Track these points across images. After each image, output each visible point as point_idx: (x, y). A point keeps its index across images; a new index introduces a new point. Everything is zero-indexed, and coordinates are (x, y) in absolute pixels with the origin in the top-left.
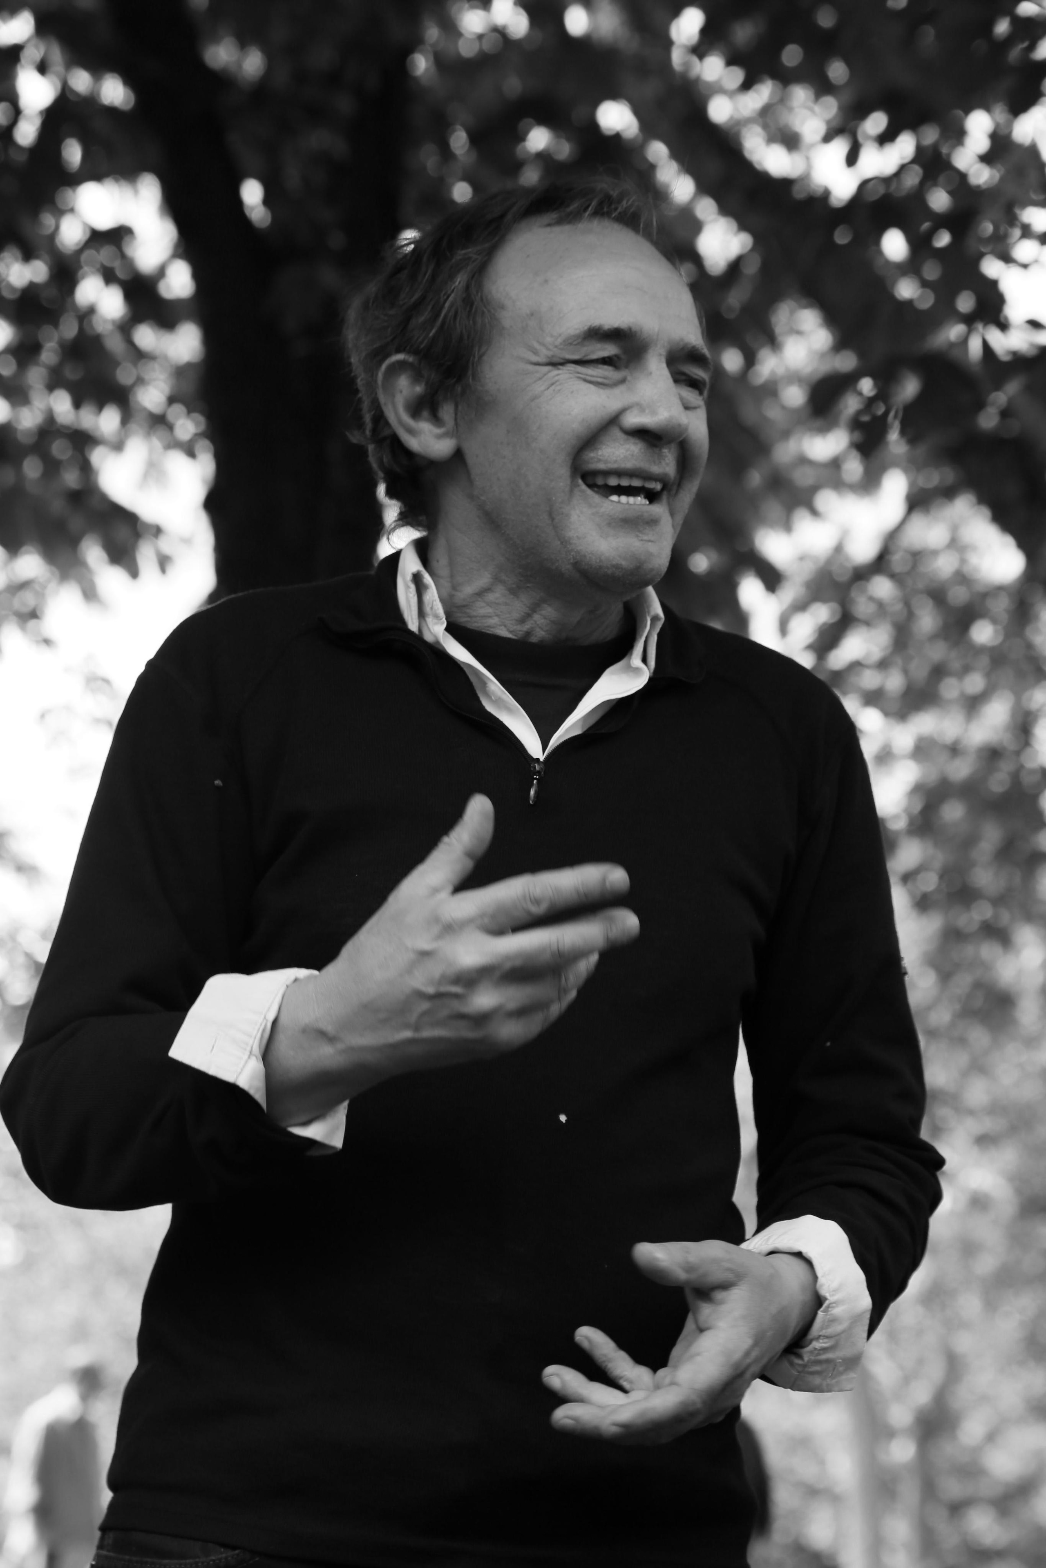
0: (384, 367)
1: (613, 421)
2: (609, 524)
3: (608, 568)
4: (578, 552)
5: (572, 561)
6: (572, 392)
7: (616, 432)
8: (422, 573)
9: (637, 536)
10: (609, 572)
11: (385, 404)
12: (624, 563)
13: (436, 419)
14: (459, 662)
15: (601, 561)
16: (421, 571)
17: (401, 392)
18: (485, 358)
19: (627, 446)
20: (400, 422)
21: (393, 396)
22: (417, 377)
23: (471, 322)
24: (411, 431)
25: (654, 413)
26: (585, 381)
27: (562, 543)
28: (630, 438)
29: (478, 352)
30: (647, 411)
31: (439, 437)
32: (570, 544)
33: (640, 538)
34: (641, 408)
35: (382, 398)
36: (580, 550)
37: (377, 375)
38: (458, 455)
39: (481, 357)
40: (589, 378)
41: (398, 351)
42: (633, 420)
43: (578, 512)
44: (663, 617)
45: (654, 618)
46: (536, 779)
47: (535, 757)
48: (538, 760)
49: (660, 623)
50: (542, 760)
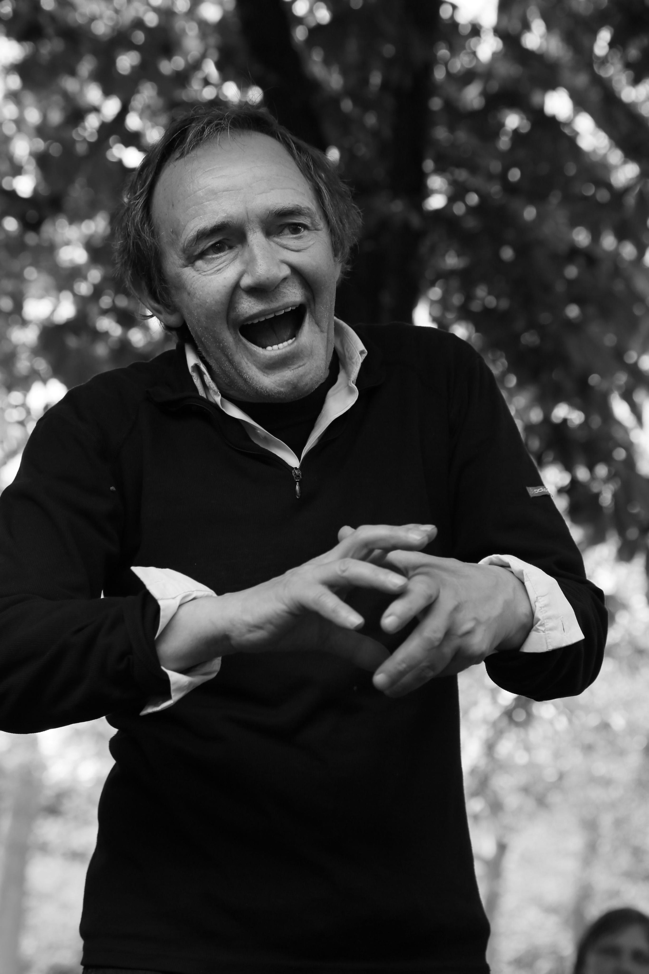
8: (199, 365)
19: (249, 301)
44: (366, 351)
45: (362, 353)
46: (297, 481)
47: (294, 467)
48: (296, 468)
49: (365, 355)
50: (298, 468)
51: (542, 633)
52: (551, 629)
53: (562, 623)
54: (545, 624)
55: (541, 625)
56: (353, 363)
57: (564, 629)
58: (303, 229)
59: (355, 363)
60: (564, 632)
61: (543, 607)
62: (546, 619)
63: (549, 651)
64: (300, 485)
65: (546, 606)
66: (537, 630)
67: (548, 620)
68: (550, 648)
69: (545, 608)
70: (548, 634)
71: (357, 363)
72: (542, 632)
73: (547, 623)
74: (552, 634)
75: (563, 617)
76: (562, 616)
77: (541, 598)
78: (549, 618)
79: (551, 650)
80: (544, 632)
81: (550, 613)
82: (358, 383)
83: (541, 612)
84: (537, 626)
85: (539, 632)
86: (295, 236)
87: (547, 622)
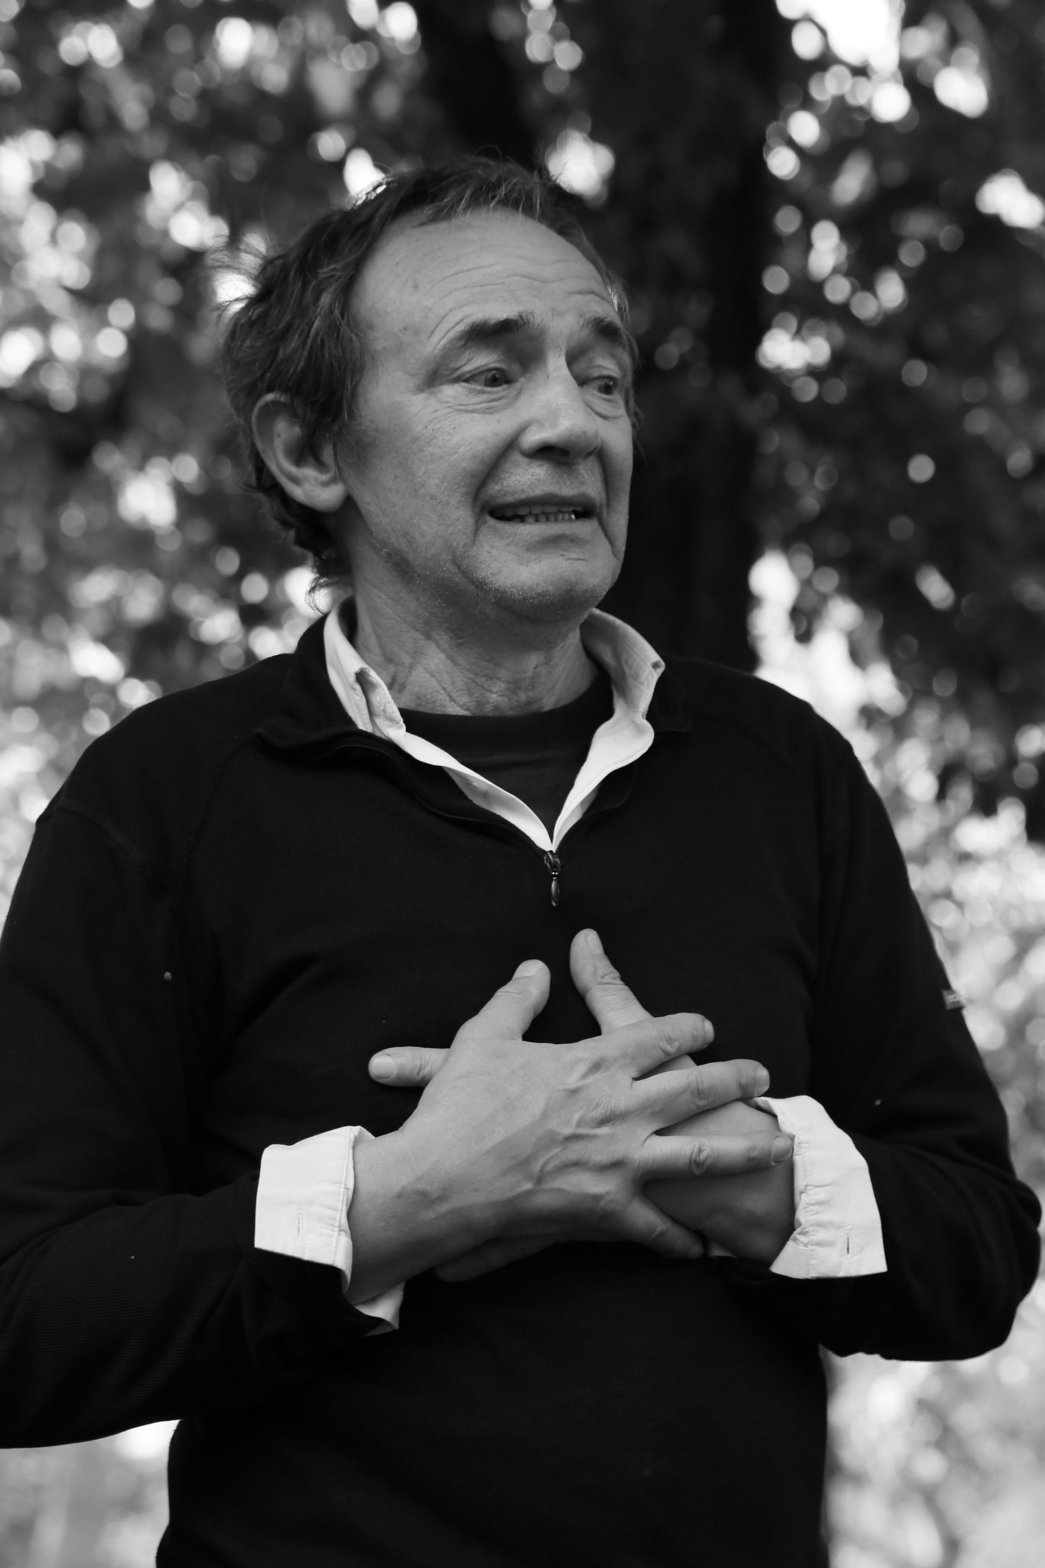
0: (256, 410)
1: (510, 446)
2: (528, 550)
3: (533, 598)
4: (497, 590)
5: (493, 600)
6: (454, 428)
7: (517, 457)
8: (365, 670)
9: (562, 555)
10: (535, 601)
11: (264, 451)
12: (550, 588)
13: (320, 465)
15: (523, 592)
16: (364, 668)
17: (279, 436)
18: (360, 389)
19: (532, 471)
20: (282, 471)
21: (272, 441)
22: (294, 416)
23: (340, 350)
24: (295, 480)
25: (555, 425)
26: (467, 411)
27: (477, 587)
28: (534, 461)
29: (352, 381)
30: (547, 425)
31: (326, 484)
32: (486, 584)
33: (565, 557)
34: (540, 423)
35: (260, 446)
36: (498, 586)
37: (251, 418)
38: (349, 503)
39: (354, 389)
40: (470, 408)
41: (269, 390)
42: (533, 438)
43: (488, 548)
44: (663, 663)
45: (655, 666)
46: (555, 876)
47: (547, 850)
48: (551, 852)
49: (661, 670)
50: (554, 852)
51: (801, 1247)
52: (819, 1244)
53: (848, 1238)
54: (810, 1233)
55: (801, 1233)
56: (641, 683)
57: (848, 1249)
59: (646, 683)
60: (848, 1253)
61: (812, 1205)
62: (812, 1225)
63: (811, 1278)
64: (559, 881)
65: (819, 1203)
66: (796, 1240)
67: (816, 1228)
68: (813, 1274)
69: (816, 1208)
70: (812, 1250)
71: (648, 683)
72: (802, 1245)
73: (814, 1233)
74: (822, 1252)
75: (851, 1229)
76: (850, 1227)
77: (812, 1189)
78: (820, 1225)
79: (814, 1279)
80: (805, 1245)
81: (824, 1217)
82: (651, 716)
83: (807, 1211)
84: (795, 1234)
85: (798, 1244)
87: (813, 1231)
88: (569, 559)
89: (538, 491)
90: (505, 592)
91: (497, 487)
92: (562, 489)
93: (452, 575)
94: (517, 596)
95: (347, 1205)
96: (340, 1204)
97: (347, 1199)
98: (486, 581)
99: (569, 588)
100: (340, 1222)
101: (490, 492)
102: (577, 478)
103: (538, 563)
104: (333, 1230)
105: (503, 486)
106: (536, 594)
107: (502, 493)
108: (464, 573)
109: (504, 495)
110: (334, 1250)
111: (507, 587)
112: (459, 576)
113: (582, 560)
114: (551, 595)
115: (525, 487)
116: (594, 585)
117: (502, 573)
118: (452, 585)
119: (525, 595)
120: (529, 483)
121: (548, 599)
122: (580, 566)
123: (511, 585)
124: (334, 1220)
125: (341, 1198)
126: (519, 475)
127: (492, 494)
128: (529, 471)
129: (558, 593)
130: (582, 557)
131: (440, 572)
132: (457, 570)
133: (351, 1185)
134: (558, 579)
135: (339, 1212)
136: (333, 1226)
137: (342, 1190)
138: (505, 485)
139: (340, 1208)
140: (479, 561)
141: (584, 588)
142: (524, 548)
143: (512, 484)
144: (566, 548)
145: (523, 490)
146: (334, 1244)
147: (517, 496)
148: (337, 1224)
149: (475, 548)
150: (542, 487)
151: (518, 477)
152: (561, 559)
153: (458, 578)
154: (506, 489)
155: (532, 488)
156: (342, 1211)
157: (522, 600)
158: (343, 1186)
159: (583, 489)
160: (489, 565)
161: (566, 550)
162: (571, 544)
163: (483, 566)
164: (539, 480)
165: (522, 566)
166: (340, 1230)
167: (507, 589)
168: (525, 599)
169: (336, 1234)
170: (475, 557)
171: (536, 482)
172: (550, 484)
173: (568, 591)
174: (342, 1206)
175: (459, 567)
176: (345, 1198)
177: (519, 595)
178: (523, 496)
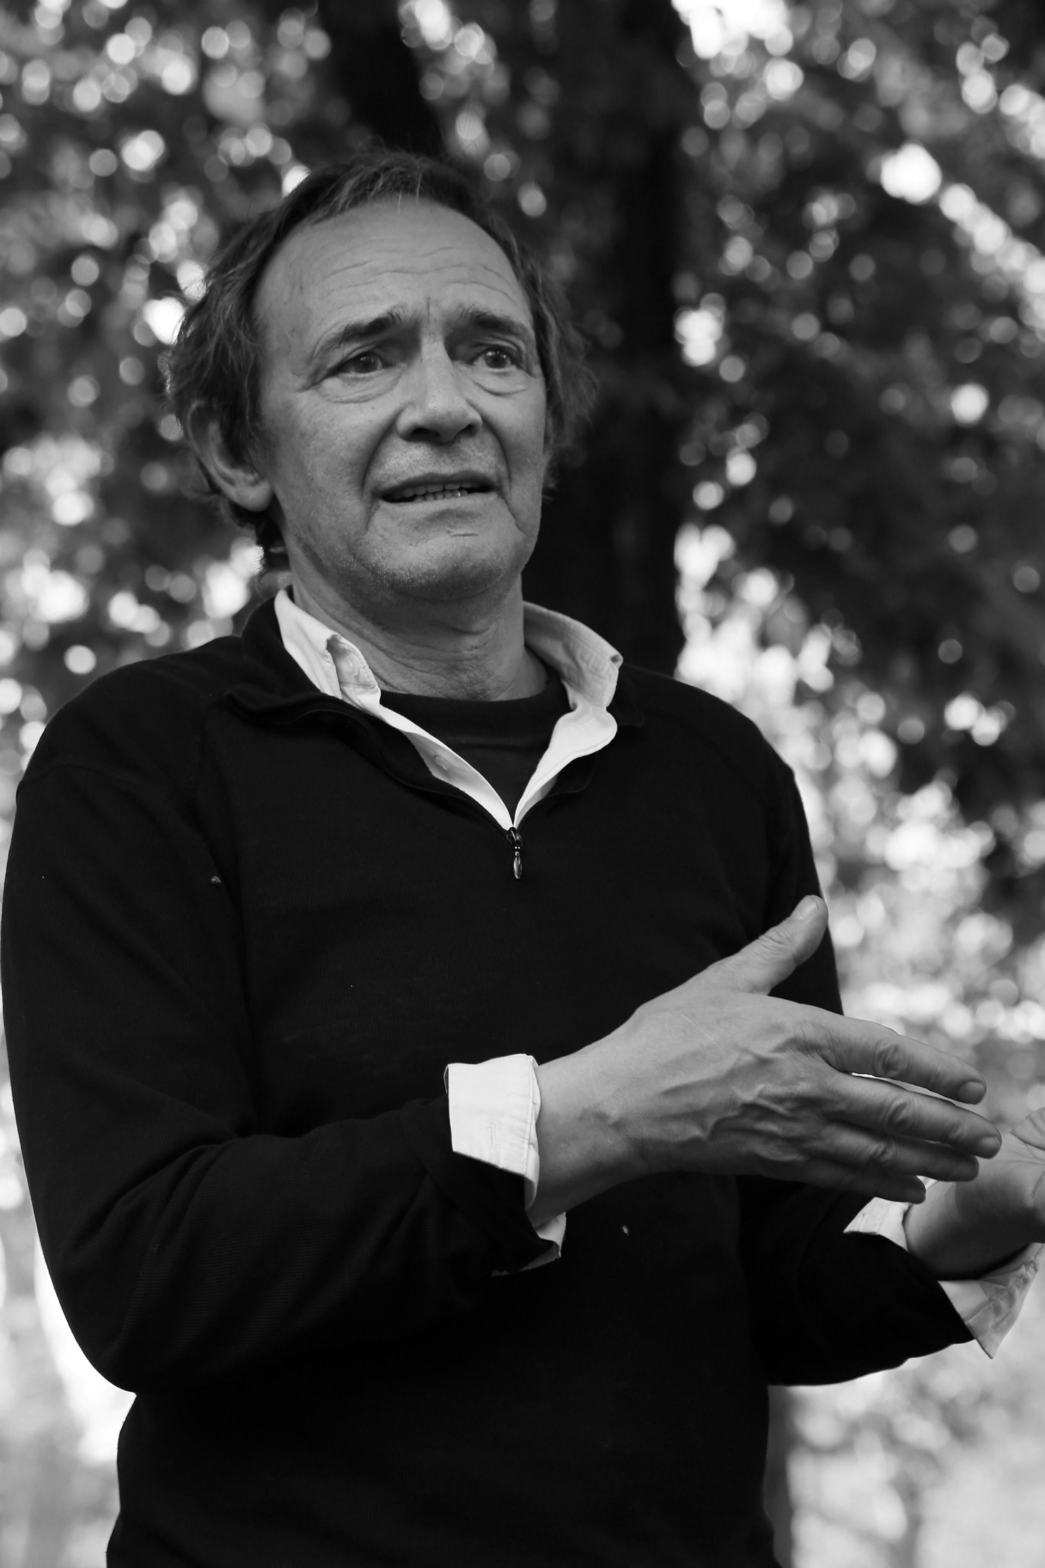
1: (388, 430)
2: (416, 528)
3: (421, 578)
4: (388, 574)
5: (387, 585)
7: (395, 439)
8: (337, 637)
9: (449, 532)
10: (423, 581)
11: (202, 455)
12: (436, 567)
13: (244, 466)
14: (405, 734)
15: (411, 573)
16: (336, 636)
17: (213, 439)
19: (410, 453)
20: (220, 474)
21: (208, 448)
24: (231, 482)
28: (412, 443)
30: (418, 408)
31: (255, 483)
33: (451, 534)
35: (197, 450)
36: (388, 570)
38: (274, 501)
42: (408, 420)
46: (517, 850)
48: (512, 830)
49: (619, 664)
50: (516, 829)
56: (602, 677)
58: (509, 362)
59: (607, 677)
71: (610, 677)
86: (496, 370)
88: (455, 536)
89: (418, 472)
90: (394, 575)
91: (381, 472)
92: (442, 469)
93: (349, 564)
94: (405, 578)
95: (535, 1119)
96: (530, 1117)
97: (535, 1113)
98: (378, 566)
99: (455, 565)
100: (530, 1135)
101: (375, 478)
102: (458, 456)
103: (425, 542)
104: (523, 1142)
105: (386, 471)
106: (422, 573)
107: (386, 477)
108: (360, 560)
109: (388, 479)
110: (526, 1161)
111: (395, 569)
112: (356, 564)
113: (471, 535)
114: (437, 573)
115: (405, 469)
116: (484, 560)
117: (392, 556)
118: (352, 574)
119: (412, 576)
120: (408, 465)
121: (436, 578)
122: (468, 542)
123: (399, 567)
124: (524, 1132)
125: (530, 1112)
126: (398, 458)
127: (378, 479)
128: (407, 453)
129: (444, 571)
130: (470, 532)
131: (338, 563)
132: (353, 559)
133: (538, 1101)
134: (443, 558)
135: (529, 1125)
136: (523, 1138)
137: (531, 1104)
138: (387, 469)
139: (529, 1121)
140: (372, 546)
141: (472, 564)
142: (413, 527)
143: (393, 467)
144: (453, 523)
145: (404, 472)
146: (525, 1156)
147: (399, 478)
148: (527, 1136)
149: (369, 533)
150: (422, 468)
151: (398, 460)
152: (447, 536)
153: (355, 566)
154: (389, 472)
155: (411, 469)
156: (531, 1124)
157: (410, 581)
158: (531, 1100)
159: (466, 466)
160: (381, 549)
161: (453, 527)
162: (457, 519)
163: (376, 550)
164: (417, 461)
165: (411, 547)
166: (530, 1144)
167: (395, 571)
168: (413, 580)
169: (526, 1146)
170: (368, 543)
171: (415, 463)
172: (429, 464)
173: (456, 569)
174: (532, 1119)
175: (355, 555)
176: (534, 1113)
177: (407, 576)
178: (404, 478)
